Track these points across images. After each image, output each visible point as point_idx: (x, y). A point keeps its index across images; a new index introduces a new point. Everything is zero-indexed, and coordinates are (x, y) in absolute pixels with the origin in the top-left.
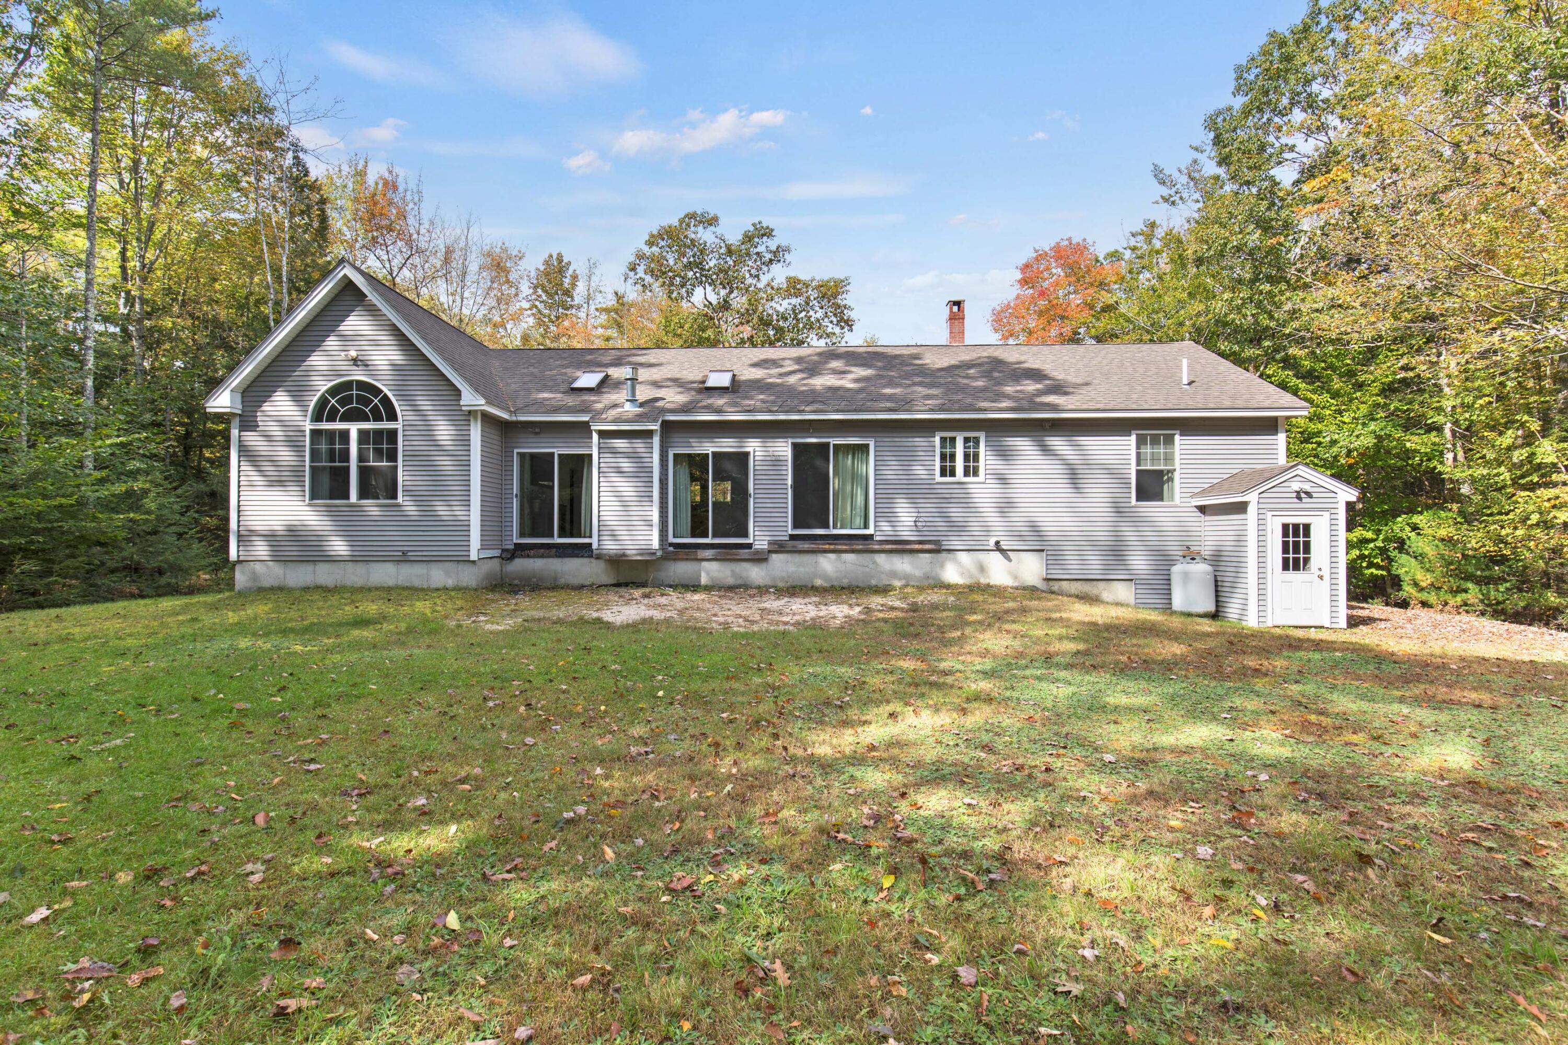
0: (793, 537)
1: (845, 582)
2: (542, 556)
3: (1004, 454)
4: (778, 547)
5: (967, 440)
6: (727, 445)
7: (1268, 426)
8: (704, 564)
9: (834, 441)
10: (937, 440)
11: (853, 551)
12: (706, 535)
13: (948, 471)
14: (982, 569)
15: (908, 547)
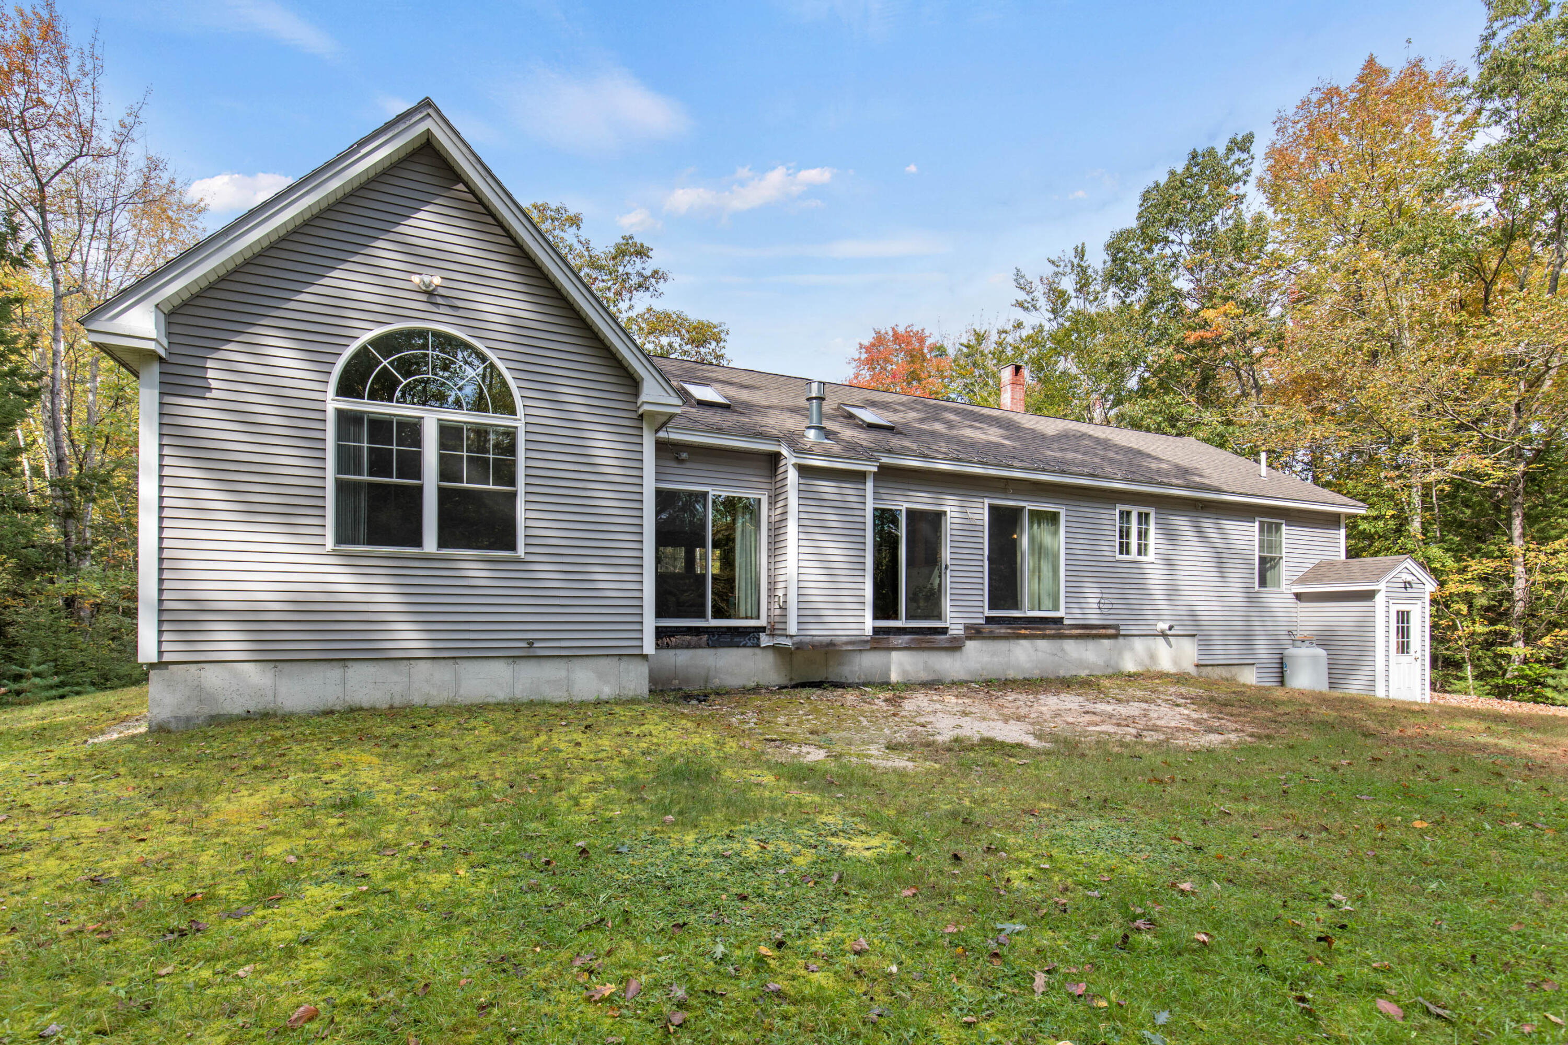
0: (989, 620)
1: (1036, 674)
2: (688, 646)
3: (1170, 535)
4: (974, 633)
5: (1140, 514)
6: (922, 501)
7: (1330, 521)
8: (894, 655)
9: (1029, 506)
10: (1117, 511)
11: (1044, 637)
12: (896, 617)
13: (1124, 548)
14: (1153, 657)
15: (1094, 632)
